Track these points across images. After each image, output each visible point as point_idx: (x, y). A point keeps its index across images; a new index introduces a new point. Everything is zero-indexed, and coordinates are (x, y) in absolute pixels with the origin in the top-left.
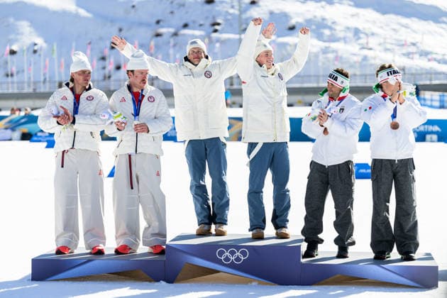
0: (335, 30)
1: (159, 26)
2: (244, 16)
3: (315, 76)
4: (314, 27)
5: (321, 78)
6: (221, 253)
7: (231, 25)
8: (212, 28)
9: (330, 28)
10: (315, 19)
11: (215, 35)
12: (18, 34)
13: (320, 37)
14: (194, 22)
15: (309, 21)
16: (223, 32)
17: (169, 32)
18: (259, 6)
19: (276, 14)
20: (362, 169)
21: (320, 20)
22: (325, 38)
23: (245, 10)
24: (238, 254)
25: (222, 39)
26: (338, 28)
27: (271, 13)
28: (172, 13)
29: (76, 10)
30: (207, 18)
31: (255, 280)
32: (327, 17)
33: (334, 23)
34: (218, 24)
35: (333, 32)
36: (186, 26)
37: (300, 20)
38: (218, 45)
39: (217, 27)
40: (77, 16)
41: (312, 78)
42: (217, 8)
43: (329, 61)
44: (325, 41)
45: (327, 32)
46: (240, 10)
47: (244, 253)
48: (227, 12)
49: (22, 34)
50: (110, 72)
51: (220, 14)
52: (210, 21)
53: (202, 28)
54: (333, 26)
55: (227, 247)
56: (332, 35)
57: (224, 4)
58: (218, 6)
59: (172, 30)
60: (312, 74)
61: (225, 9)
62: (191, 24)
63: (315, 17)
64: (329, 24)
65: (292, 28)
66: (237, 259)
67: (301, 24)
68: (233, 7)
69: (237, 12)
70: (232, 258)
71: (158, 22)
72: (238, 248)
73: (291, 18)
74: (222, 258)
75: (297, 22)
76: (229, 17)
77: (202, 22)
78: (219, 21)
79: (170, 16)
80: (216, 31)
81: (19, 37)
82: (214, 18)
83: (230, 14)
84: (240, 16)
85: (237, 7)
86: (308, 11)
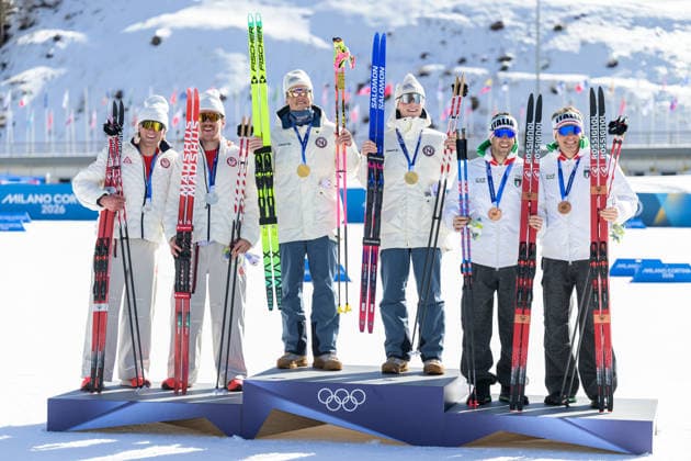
0: (675, 67)
1: (426, 61)
2: (544, 48)
3: (643, 133)
4: (644, 63)
5: (653, 136)
6: (325, 395)
7: (527, 60)
8: (500, 65)
9: (668, 65)
10: (648, 52)
11: (502, 75)
12: (227, 72)
13: (652, 78)
14: (474, 56)
15: (638, 55)
16: (514, 69)
17: (439, 71)
18: (566, 34)
19: (591, 45)
20: (648, 268)
21: (654, 54)
22: (660, 79)
23: (546, 40)
24: (350, 397)
25: (514, 80)
26: (678, 65)
27: (584, 43)
28: (443, 43)
29: (310, 39)
30: (492, 50)
31: (375, 438)
32: (662, 49)
33: (673, 57)
34: (509, 59)
35: (672, 70)
36: (462, 61)
37: (625, 53)
38: (505, 88)
39: (506, 63)
40: (311, 47)
41: (641, 136)
42: (507, 37)
43: (664, 111)
44: (658, 83)
45: (663, 70)
46: (538, 39)
47: (358, 396)
48: (521, 42)
49: (234, 72)
50: (354, 126)
51: (511, 44)
52: (498, 55)
53: (485, 64)
54: (672, 61)
55: (334, 386)
56: (670, 74)
57: (517, 31)
58: (508, 33)
59: (442, 67)
60: (640, 129)
61: (518, 39)
62: (470, 59)
63: (646, 49)
64: (667, 59)
65: (613, 65)
66: (350, 405)
67: (625, 59)
68: (529, 35)
69: (534, 42)
70: (342, 403)
71: (424, 56)
72: (350, 388)
73: (612, 51)
74: (327, 403)
75: (620, 57)
76: (524, 49)
77: (485, 57)
78: (509, 55)
79: (441, 47)
80: (505, 69)
81: (230, 76)
82: (503, 50)
83: (526, 45)
84: (538, 48)
85: (534, 35)
86: (636, 40)
